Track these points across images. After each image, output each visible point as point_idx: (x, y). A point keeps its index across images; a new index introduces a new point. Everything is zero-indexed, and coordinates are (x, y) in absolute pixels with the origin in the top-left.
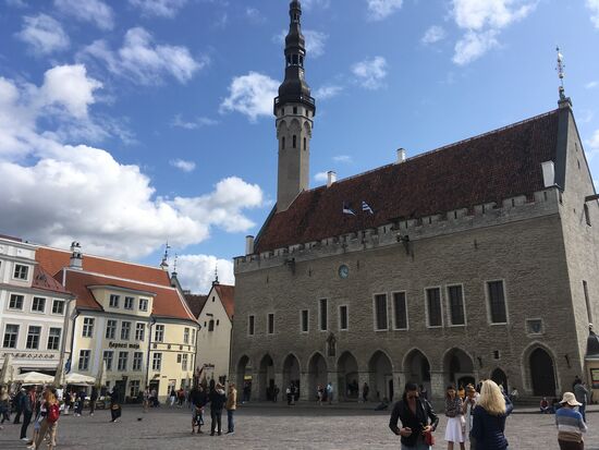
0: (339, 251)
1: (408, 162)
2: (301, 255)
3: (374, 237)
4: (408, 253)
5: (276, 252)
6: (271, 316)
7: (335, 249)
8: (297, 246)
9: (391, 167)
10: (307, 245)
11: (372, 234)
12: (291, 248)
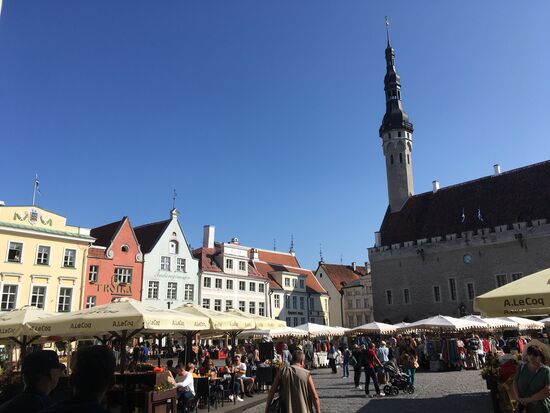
0: (463, 245)
1: (505, 176)
2: (428, 247)
3: (492, 234)
4: (522, 245)
5: (406, 244)
6: (406, 291)
7: (459, 243)
8: (425, 240)
9: (489, 179)
10: (433, 239)
11: (490, 232)
12: (419, 241)
